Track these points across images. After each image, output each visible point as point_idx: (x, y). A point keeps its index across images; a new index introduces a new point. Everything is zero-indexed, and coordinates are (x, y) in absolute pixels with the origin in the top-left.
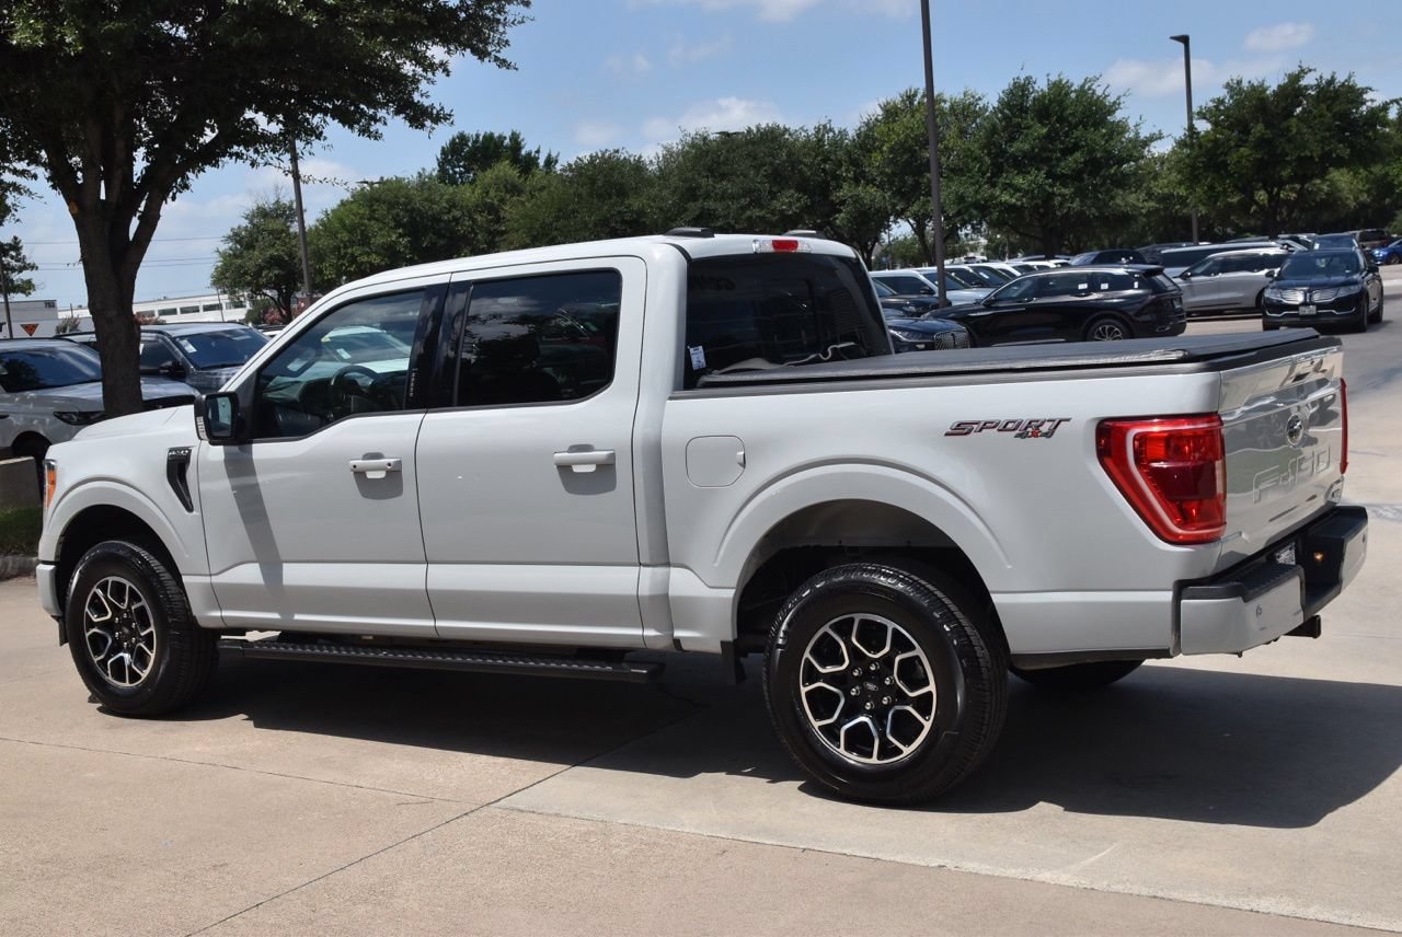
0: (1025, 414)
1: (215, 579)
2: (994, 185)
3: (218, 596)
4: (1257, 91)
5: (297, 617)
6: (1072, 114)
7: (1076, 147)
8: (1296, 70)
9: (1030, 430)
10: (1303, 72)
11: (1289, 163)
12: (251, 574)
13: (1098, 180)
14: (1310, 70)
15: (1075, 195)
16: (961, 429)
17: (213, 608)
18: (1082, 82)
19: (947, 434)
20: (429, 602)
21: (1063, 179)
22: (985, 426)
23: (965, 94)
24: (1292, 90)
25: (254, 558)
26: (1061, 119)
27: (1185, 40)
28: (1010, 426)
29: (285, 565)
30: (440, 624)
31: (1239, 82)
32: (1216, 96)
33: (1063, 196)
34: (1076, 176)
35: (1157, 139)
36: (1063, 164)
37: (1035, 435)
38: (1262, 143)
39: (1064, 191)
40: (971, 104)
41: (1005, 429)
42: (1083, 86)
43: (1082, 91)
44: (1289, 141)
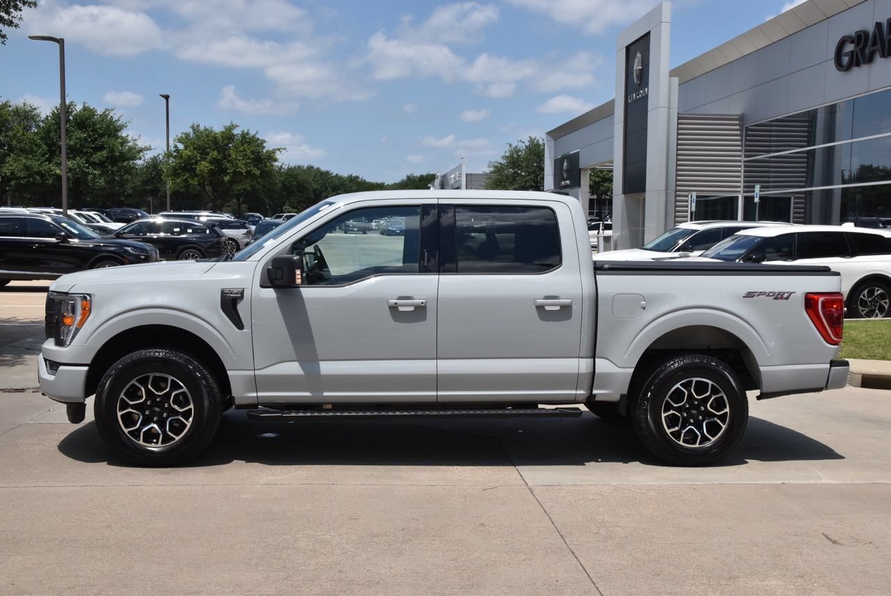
0: (777, 290)
1: (257, 373)
2: (50, 162)
3: (256, 383)
4: (208, 133)
5: (326, 394)
6: (100, 128)
7: (101, 148)
8: (228, 124)
9: (779, 296)
10: (233, 127)
11: (229, 173)
12: (293, 368)
13: (115, 169)
14: (237, 126)
15: (101, 175)
16: (750, 295)
17: (251, 391)
18: (103, 110)
19: (744, 297)
20: (437, 381)
21: (94, 165)
22: (760, 294)
23: (24, 104)
24: (228, 135)
25: (295, 358)
26: (94, 130)
27: (167, 97)
28: (771, 294)
29: (321, 363)
30: (440, 393)
31: (198, 126)
32: (185, 131)
33: (95, 174)
34: (101, 165)
35: (147, 150)
36: (94, 156)
37: (781, 298)
38: (214, 161)
39: (96, 172)
40: (30, 111)
41: (768, 295)
42: (104, 112)
43: (104, 116)
44: (229, 162)
